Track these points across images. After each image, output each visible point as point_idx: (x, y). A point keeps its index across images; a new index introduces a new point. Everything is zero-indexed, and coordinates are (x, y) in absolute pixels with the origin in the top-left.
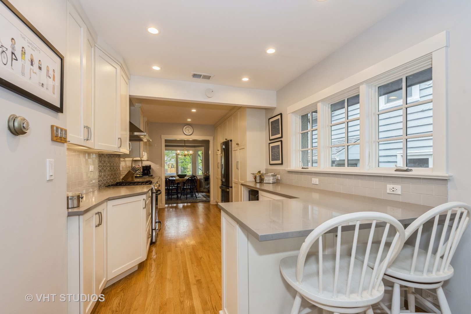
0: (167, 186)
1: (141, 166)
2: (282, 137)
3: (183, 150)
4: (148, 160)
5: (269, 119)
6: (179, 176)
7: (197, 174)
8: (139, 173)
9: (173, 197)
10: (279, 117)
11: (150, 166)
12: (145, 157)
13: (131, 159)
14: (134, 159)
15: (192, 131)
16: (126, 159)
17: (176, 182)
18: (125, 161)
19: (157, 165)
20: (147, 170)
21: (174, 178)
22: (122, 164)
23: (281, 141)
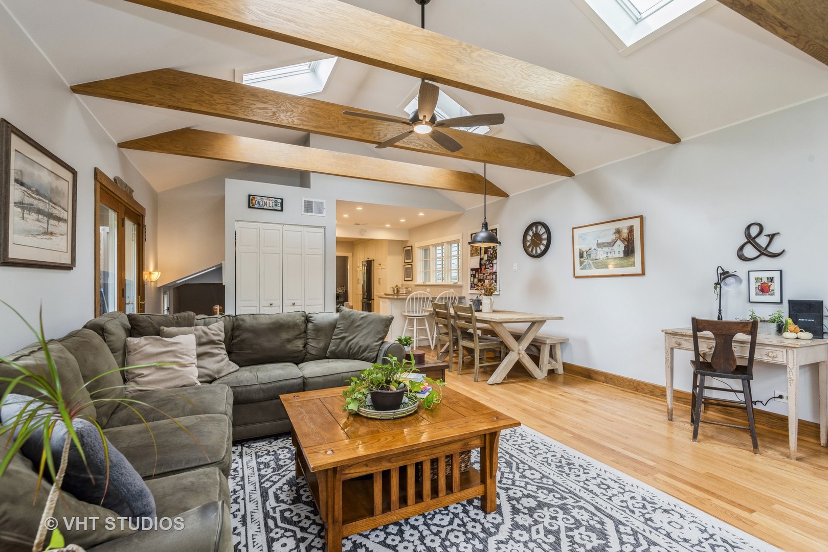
2: (412, 262)
5: (405, 247)
10: (410, 248)
23: (412, 265)
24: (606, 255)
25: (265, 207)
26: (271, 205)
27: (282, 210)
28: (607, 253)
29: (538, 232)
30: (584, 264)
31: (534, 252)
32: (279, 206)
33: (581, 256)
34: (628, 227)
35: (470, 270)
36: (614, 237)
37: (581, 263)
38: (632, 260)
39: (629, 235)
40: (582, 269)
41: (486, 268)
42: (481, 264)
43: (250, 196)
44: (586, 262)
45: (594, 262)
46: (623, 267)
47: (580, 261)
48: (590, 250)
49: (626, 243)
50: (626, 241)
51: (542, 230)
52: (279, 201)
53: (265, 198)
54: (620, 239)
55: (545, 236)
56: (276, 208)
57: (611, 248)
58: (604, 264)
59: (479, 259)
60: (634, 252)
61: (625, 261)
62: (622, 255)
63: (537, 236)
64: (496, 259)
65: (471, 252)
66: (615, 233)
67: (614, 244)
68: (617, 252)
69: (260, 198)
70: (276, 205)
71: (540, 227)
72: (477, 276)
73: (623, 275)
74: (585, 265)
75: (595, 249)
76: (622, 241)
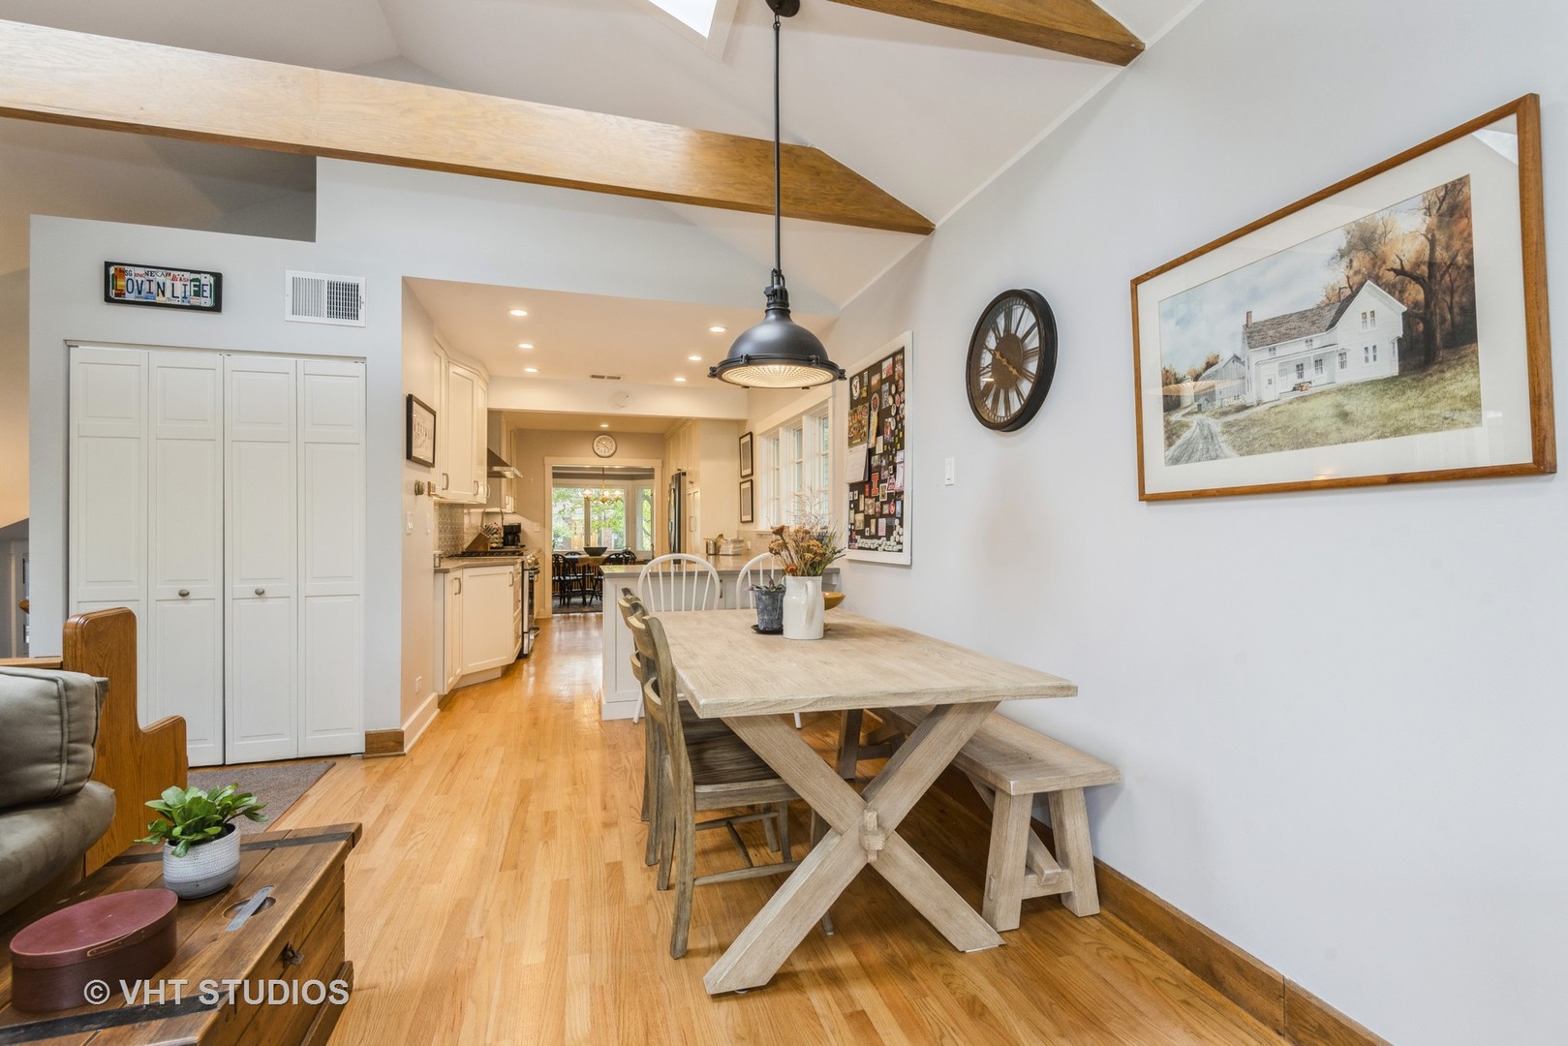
0: (559, 575)
1: (500, 525)
2: (752, 474)
3: (600, 487)
4: (514, 513)
5: (741, 438)
6: (589, 551)
7: (639, 548)
8: (495, 541)
9: (573, 600)
10: (748, 438)
11: (519, 526)
12: (509, 508)
13: (482, 510)
14: (487, 510)
15: (614, 449)
16: (472, 510)
17: (581, 565)
18: (469, 513)
19: (535, 524)
20: (512, 534)
21: (577, 556)
22: (466, 520)
23: (752, 481)
24: (1293, 379)
25: (160, 299)
26: (179, 292)
27: (217, 308)
28: (1300, 367)
29: (1013, 332)
30: (1186, 435)
31: (1001, 412)
32: (211, 294)
33: (1171, 404)
34: (1425, 196)
35: (848, 488)
36: (1338, 276)
37: (1171, 434)
38: (1456, 383)
39: (1432, 242)
40: (1175, 461)
41: (881, 481)
42: (869, 469)
43: (108, 265)
44: (1194, 425)
45: (1229, 425)
46: (1397, 432)
47: (1167, 423)
48: (1209, 365)
49: (1416, 293)
50: (1417, 279)
51: (1024, 320)
52: (208, 280)
53: (160, 272)
54: (1377, 280)
55: (1033, 342)
56: (196, 301)
57: (1319, 339)
58: (1284, 428)
59: (864, 453)
60: (1472, 337)
61: (1413, 396)
62: (1388, 365)
63: (1010, 345)
64: (902, 448)
65: (850, 430)
66: (1339, 250)
67: (1340, 312)
68: (1355, 357)
69: (141, 271)
70: (197, 294)
71: (1018, 311)
72: (861, 508)
73: (1395, 480)
74: (1189, 442)
75: (1236, 358)
76: (1391, 288)
